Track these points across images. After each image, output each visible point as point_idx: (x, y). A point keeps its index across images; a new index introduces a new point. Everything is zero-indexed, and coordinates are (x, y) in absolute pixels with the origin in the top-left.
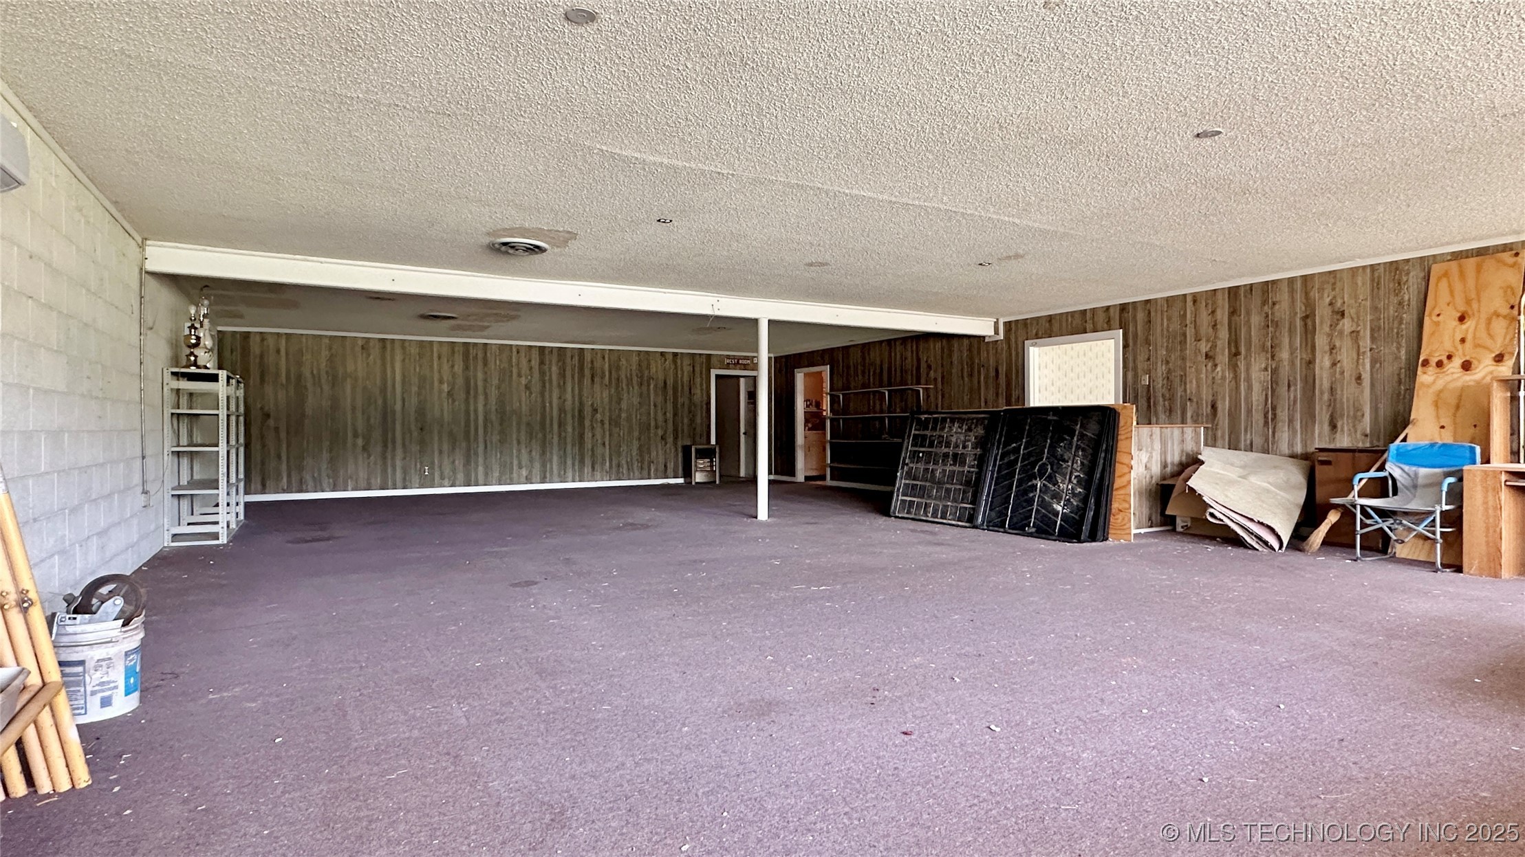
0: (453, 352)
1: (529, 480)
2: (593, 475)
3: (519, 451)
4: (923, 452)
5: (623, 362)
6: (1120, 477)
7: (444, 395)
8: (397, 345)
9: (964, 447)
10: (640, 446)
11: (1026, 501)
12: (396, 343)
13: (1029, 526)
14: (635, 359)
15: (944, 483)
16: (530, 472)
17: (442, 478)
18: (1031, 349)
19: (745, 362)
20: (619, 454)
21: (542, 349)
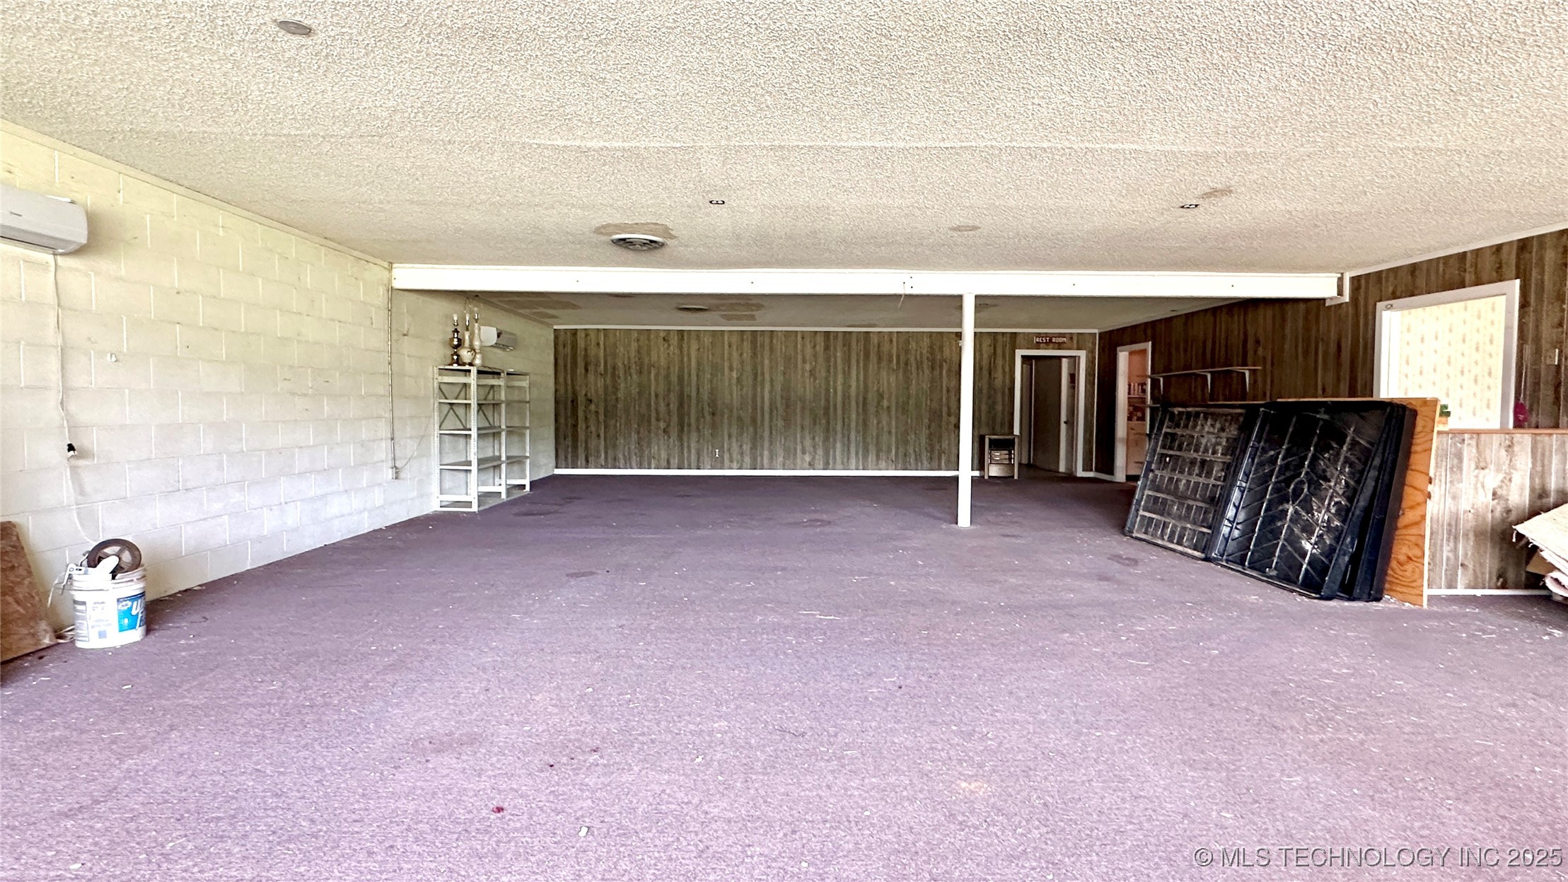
0: (742, 340)
1: (812, 466)
2: (877, 464)
3: (803, 438)
4: (1171, 456)
5: (913, 345)
6: (1412, 508)
7: (734, 381)
8: (693, 334)
9: (1214, 452)
10: (930, 434)
11: (1271, 532)
12: (693, 333)
13: (1270, 567)
14: (926, 341)
15: (1186, 498)
16: (814, 458)
17: (731, 461)
18: (1384, 313)
19: (1061, 340)
20: (906, 442)
21: (827, 334)
